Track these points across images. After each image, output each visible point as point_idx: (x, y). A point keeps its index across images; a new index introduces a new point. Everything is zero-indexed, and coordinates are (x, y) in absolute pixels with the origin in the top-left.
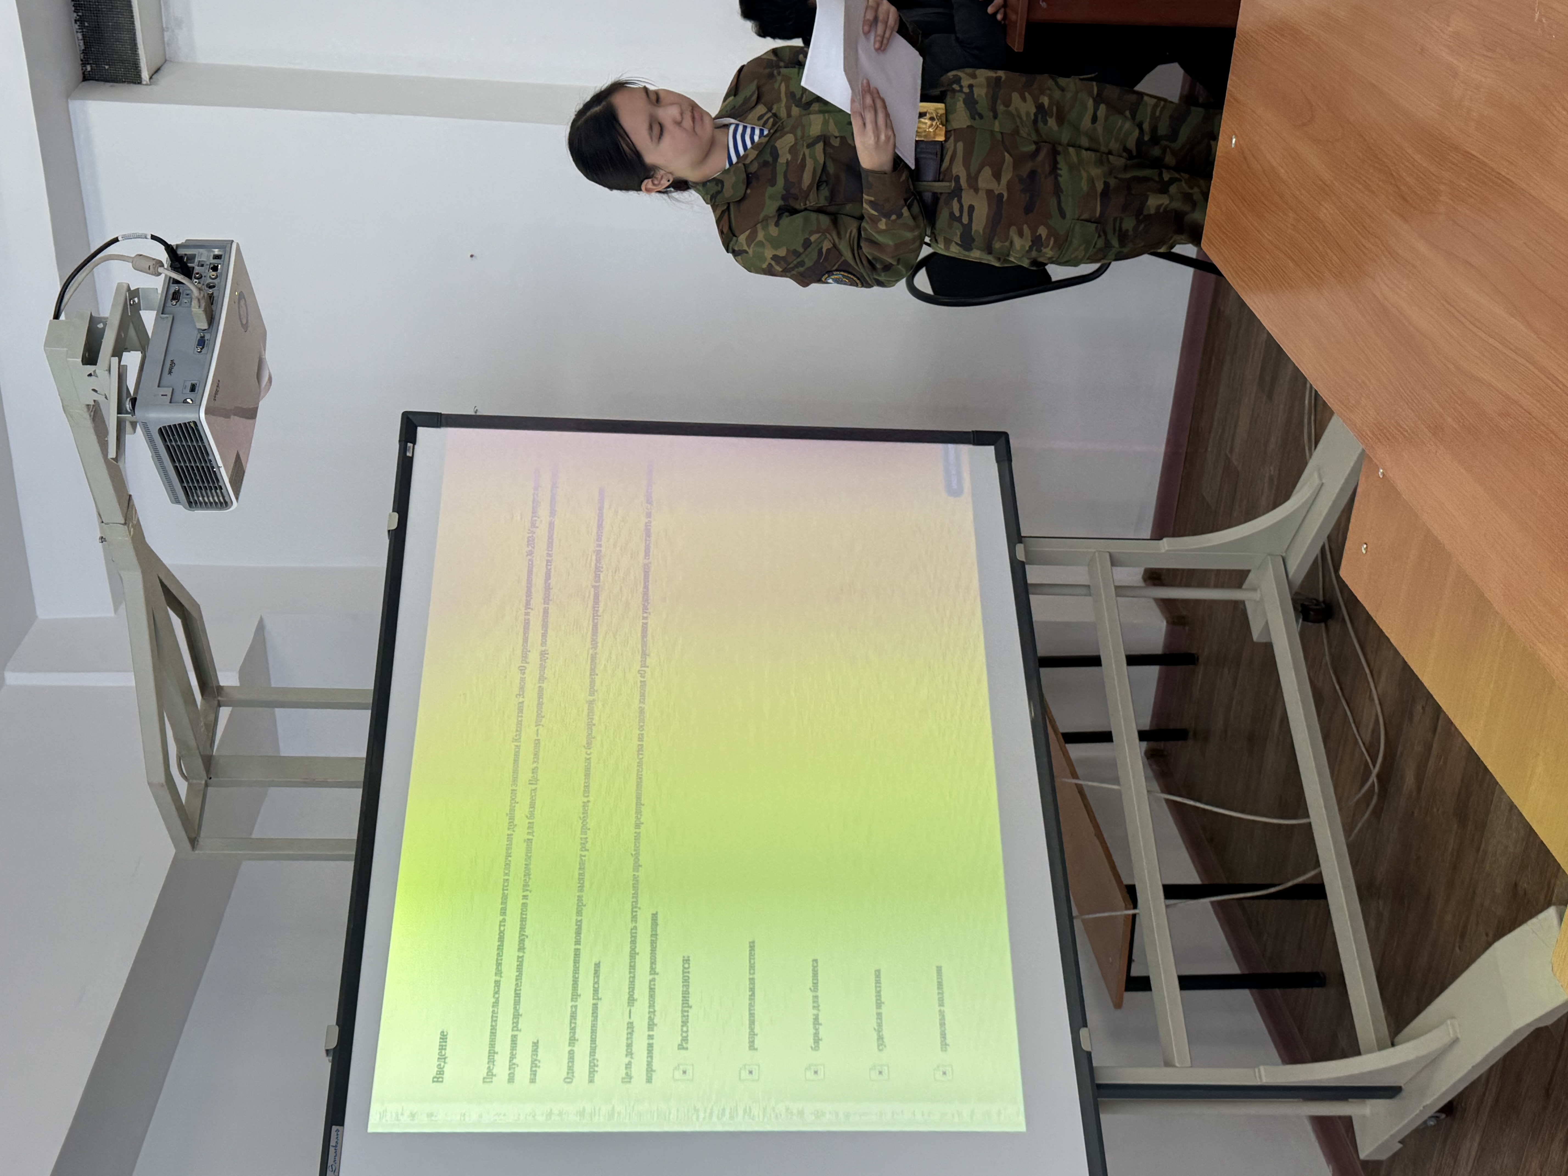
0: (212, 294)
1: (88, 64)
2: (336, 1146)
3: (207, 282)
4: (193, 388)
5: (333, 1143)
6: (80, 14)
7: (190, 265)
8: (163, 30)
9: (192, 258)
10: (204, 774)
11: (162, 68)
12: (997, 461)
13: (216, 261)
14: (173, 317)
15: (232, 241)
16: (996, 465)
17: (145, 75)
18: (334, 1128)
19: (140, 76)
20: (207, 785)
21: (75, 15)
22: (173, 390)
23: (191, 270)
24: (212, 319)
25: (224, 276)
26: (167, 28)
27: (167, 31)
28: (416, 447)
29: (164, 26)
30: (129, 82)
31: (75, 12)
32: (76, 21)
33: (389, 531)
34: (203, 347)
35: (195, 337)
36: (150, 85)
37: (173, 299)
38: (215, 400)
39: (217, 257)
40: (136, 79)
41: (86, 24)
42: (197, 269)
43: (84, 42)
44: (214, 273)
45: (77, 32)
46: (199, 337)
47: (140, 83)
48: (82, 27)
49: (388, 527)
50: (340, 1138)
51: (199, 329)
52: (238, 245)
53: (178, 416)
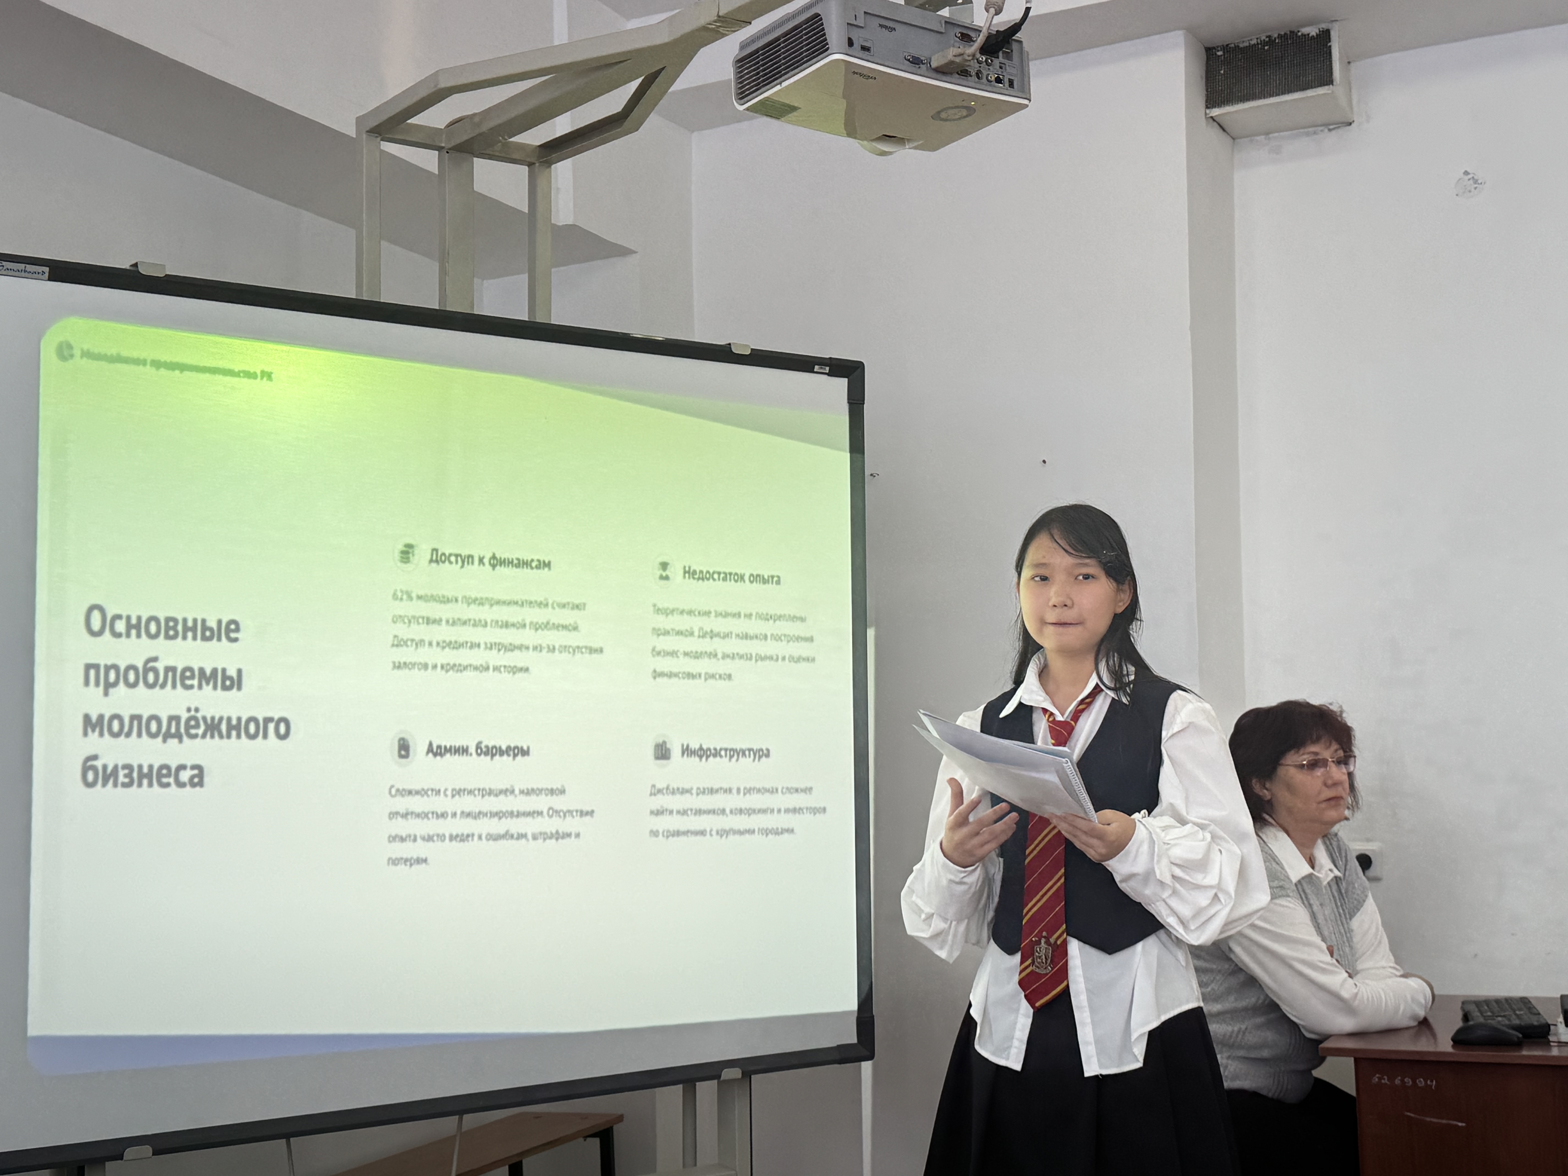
0: (971, 76)
1: (1224, 52)
2: (25, 271)
3: (983, 71)
4: (865, 49)
5: (30, 268)
6: (1277, 41)
7: (1001, 54)
8: (1267, 134)
9: (1008, 56)
10: (453, 144)
11: (1225, 133)
12: (839, 1046)
13: (1006, 81)
14: (941, 33)
15: (1030, 100)
16: (835, 1045)
17: (1215, 112)
18: (46, 270)
19: (1214, 106)
20: (439, 149)
21: (1276, 36)
22: (862, 27)
23: (996, 55)
24: (942, 72)
25: (989, 89)
26: (1269, 139)
27: (1265, 139)
28: (826, 376)
29: (1271, 135)
30: (1207, 96)
31: (1279, 35)
32: (1269, 37)
33: (730, 344)
34: (911, 62)
35: (922, 54)
36: (1206, 118)
37: (962, 34)
38: (854, 73)
39: (1011, 84)
40: (1212, 101)
41: (1266, 48)
42: (996, 62)
43: (1247, 47)
44: (993, 79)
45: (1257, 39)
46: (923, 58)
47: (1207, 107)
48: (1264, 43)
49: (733, 343)
50: (36, 276)
51: (930, 59)
52: (1027, 106)
53: (835, 33)
